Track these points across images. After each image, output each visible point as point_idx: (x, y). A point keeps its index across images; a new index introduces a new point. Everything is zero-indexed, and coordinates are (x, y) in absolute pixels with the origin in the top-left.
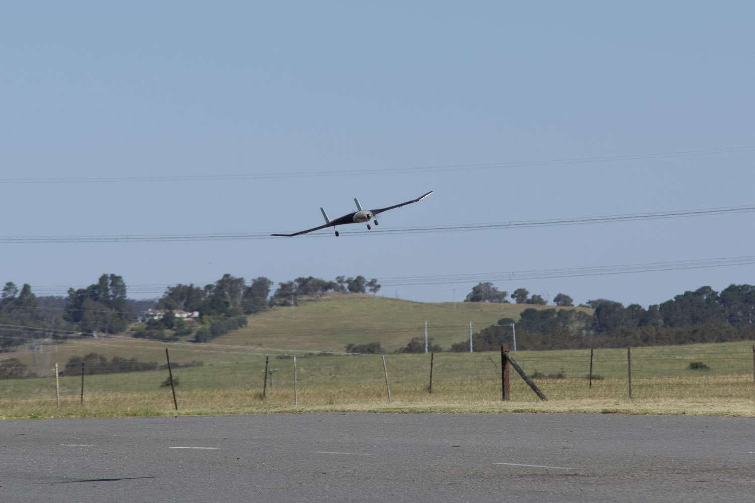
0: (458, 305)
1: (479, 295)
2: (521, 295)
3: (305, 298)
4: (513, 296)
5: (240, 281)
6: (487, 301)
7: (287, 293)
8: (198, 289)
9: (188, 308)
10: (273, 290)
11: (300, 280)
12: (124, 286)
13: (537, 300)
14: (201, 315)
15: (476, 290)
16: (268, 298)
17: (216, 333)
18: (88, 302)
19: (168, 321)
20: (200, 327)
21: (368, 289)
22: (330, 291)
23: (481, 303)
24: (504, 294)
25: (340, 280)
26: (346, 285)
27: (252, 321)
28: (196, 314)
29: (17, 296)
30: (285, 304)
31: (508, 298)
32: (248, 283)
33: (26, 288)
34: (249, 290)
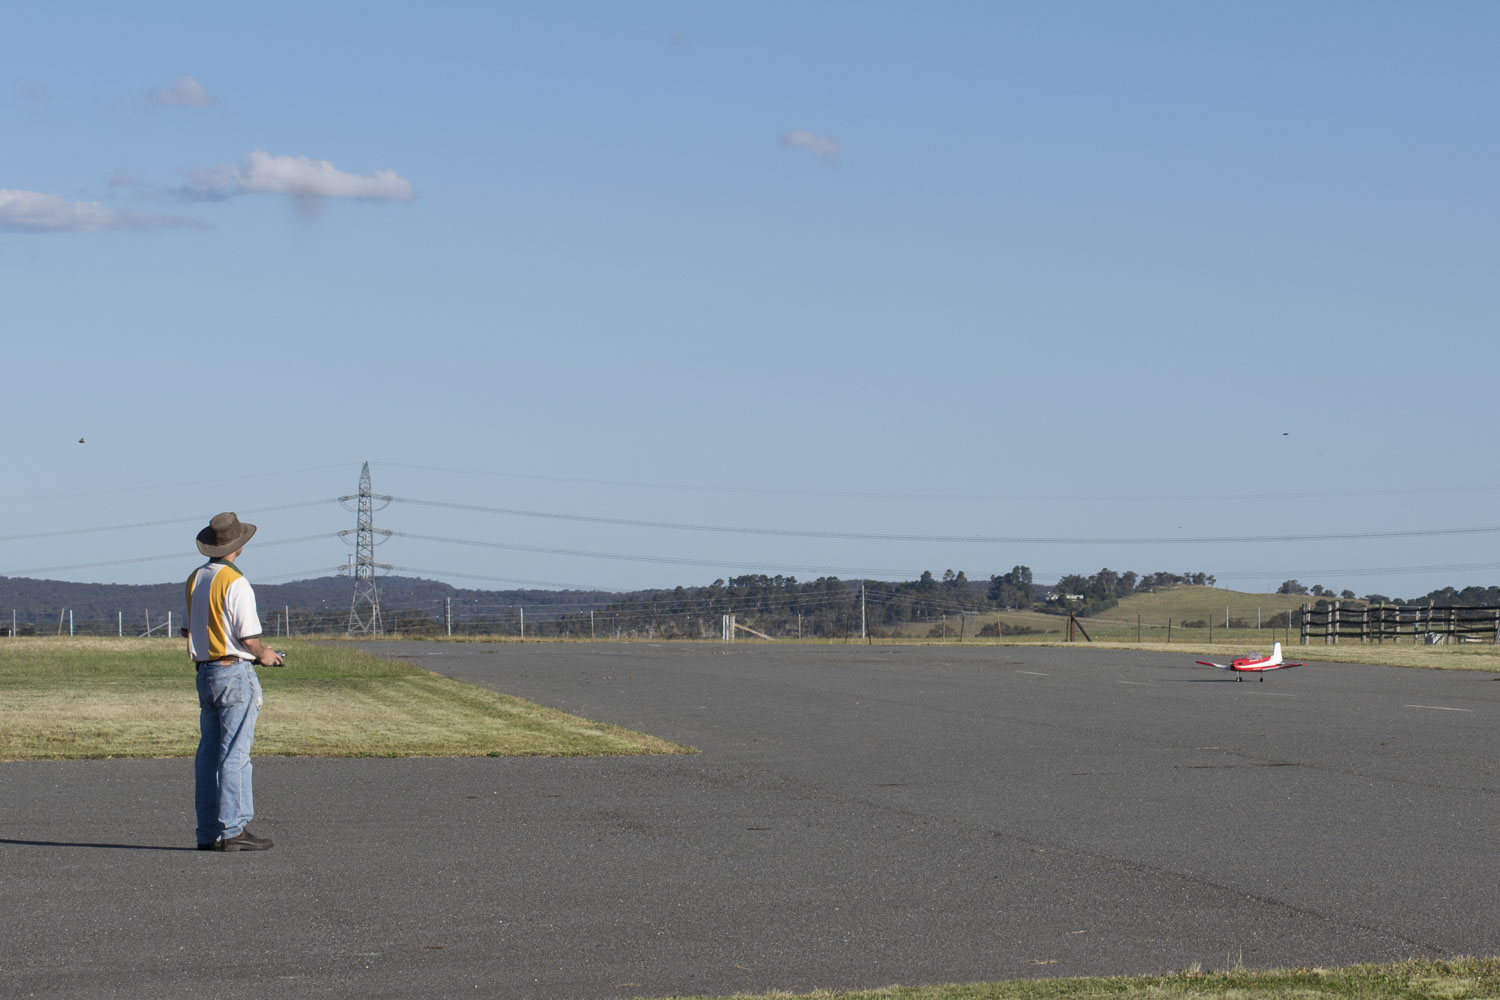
0: (1271, 595)
1: (1287, 589)
2: (1317, 589)
3: (1161, 587)
4: (1312, 590)
5: (1115, 573)
6: (1293, 594)
7: (1147, 584)
8: (1084, 579)
9: (1075, 592)
10: (1138, 581)
11: (1157, 574)
12: (1031, 574)
13: (1329, 594)
14: (1085, 597)
15: (1286, 585)
16: (1134, 587)
17: (1096, 610)
18: (1005, 586)
19: (1061, 602)
20: (1083, 606)
21: (1207, 582)
22: (1179, 583)
23: (1289, 595)
24: (1306, 589)
25: (1187, 575)
26: (1191, 579)
27: (1123, 603)
28: (1082, 597)
29: (955, 578)
30: (1145, 591)
31: (1308, 591)
32: (1121, 576)
33: (961, 574)
34: (1120, 580)
